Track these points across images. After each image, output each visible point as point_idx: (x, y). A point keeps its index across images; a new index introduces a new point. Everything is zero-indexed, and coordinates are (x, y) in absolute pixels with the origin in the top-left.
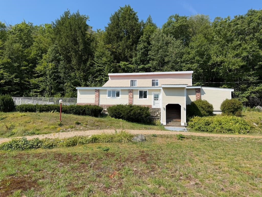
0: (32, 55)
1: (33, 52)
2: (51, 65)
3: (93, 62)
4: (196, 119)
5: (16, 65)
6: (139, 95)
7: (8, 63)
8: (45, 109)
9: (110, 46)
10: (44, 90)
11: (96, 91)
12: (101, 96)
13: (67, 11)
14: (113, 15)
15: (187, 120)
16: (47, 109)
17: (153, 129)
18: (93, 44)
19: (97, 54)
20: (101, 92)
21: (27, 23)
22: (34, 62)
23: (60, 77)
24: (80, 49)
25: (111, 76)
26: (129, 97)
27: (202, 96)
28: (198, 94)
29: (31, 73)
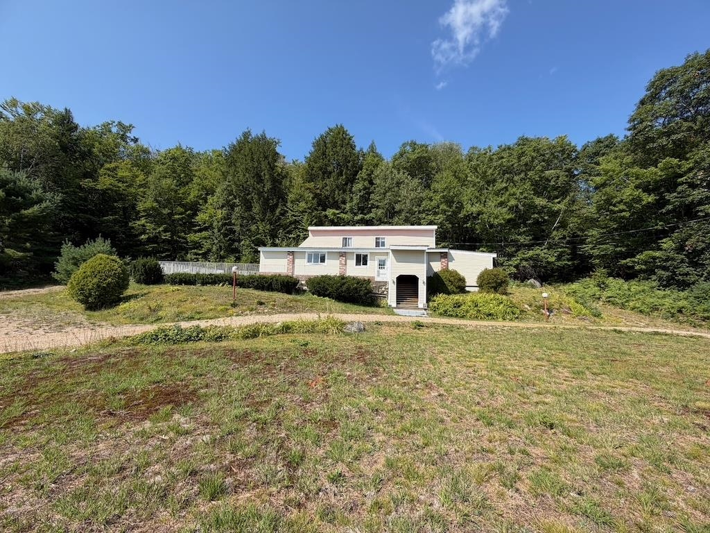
0: (192, 197)
1: (193, 193)
2: (220, 214)
3: (285, 209)
4: (440, 298)
5: (166, 211)
6: (355, 261)
7: (153, 208)
8: (210, 281)
9: (312, 185)
10: (209, 250)
11: (288, 254)
12: (296, 261)
13: (247, 130)
14: (317, 139)
15: (428, 300)
16: (213, 280)
17: (376, 313)
18: (286, 183)
19: (291, 197)
20: (296, 255)
21: (184, 148)
22: (194, 208)
23: (235, 231)
24: (266, 189)
25: (311, 231)
26: (341, 264)
27: (449, 263)
28: (443, 260)
29: (189, 225)
